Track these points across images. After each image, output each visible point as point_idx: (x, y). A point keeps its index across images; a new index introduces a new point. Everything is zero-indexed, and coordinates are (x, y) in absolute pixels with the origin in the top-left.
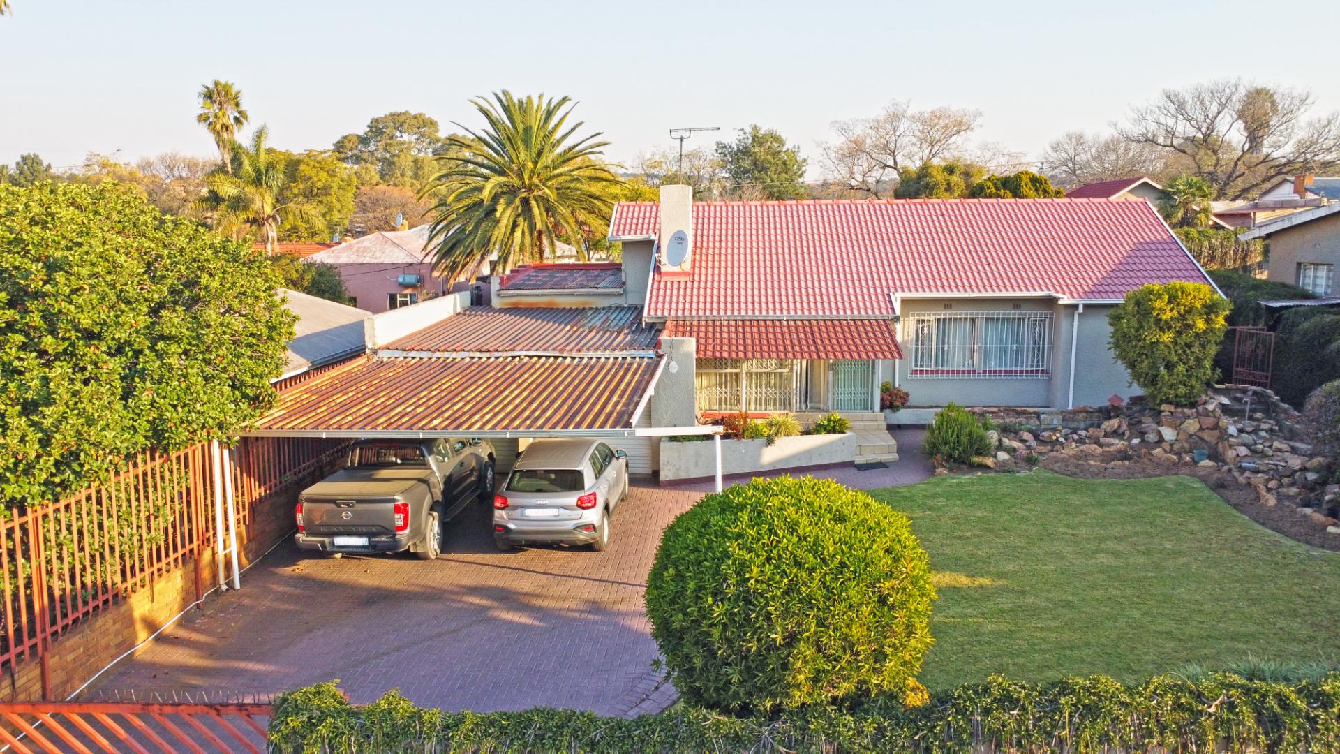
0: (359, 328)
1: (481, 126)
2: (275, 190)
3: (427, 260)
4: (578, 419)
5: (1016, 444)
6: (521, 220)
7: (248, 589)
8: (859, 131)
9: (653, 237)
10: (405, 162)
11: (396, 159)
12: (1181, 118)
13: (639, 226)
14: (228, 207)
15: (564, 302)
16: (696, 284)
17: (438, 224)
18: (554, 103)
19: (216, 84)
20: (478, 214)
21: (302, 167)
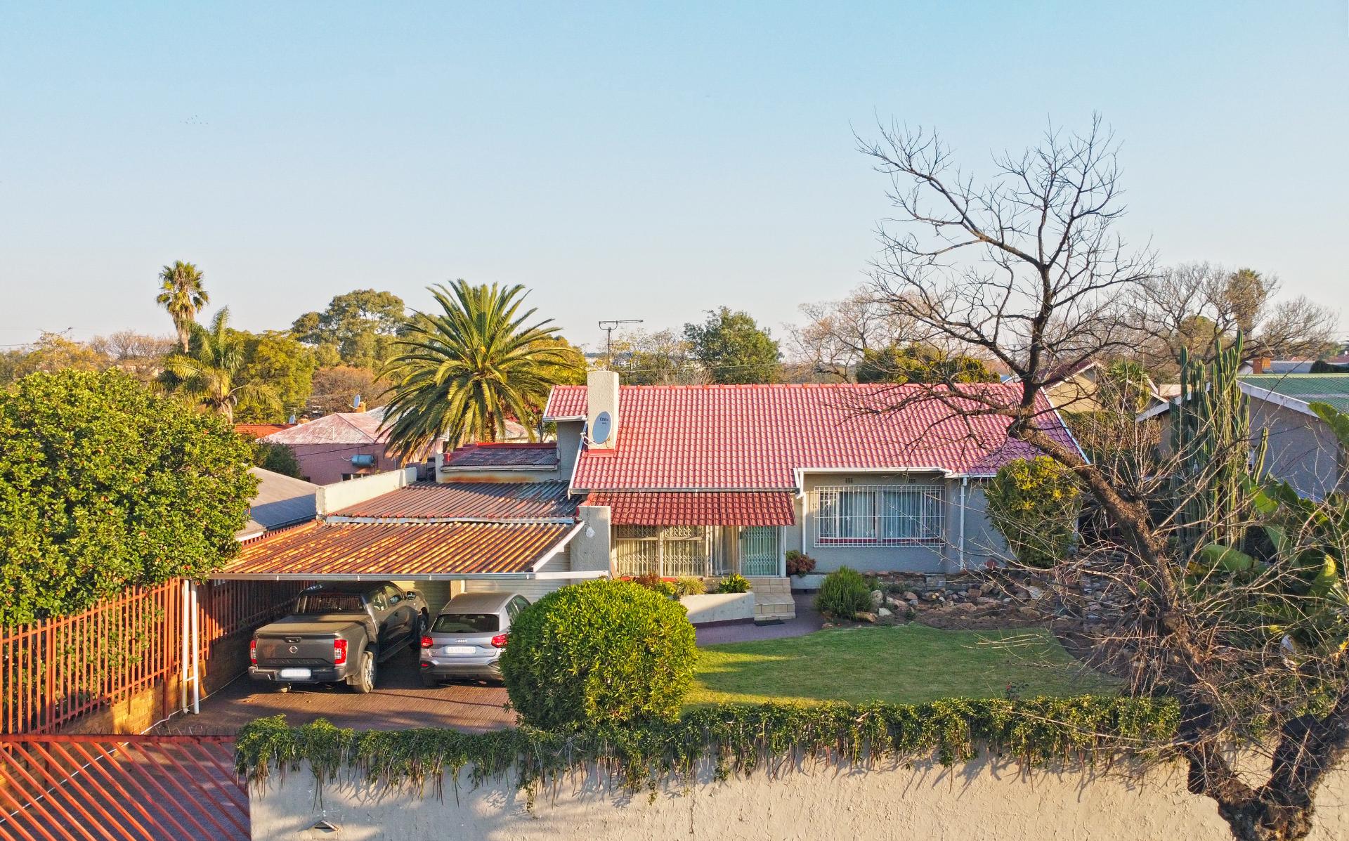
0: (310, 501)
1: (438, 311)
2: (233, 371)
3: (381, 441)
4: (491, 566)
5: (898, 602)
6: (472, 402)
7: (206, 714)
8: (827, 313)
9: (584, 418)
10: (368, 341)
11: (358, 338)
12: (1151, 301)
13: (573, 408)
14: (185, 388)
15: (503, 477)
16: (619, 461)
17: (393, 406)
18: (508, 290)
19: (178, 265)
20: (431, 396)
21: (260, 348)
